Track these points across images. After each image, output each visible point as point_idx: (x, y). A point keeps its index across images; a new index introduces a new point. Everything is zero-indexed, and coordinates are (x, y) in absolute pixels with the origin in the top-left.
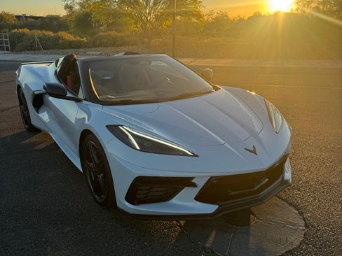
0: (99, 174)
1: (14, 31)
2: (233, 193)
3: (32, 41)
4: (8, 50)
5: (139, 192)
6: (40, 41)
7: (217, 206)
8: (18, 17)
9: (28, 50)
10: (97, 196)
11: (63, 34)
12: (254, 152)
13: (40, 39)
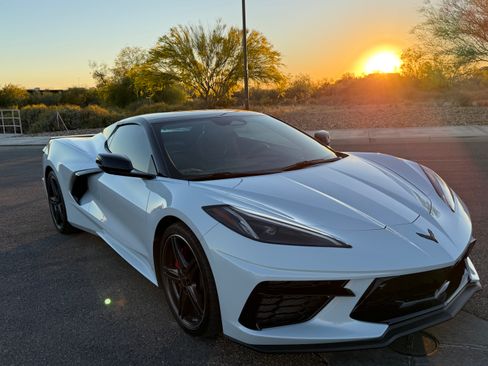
0: (190, 285)
1: (26, 108)
2: (405, 304)
3: (52, 118)
4: (18, 132)
5: (261, 308)
6: (63, 118)
7: (386, 326)
8: (30, 91)
9: (47, 131)
10: (185, 322)
11: (93, 108)
12: (431, 238)
13: (63, 116)
